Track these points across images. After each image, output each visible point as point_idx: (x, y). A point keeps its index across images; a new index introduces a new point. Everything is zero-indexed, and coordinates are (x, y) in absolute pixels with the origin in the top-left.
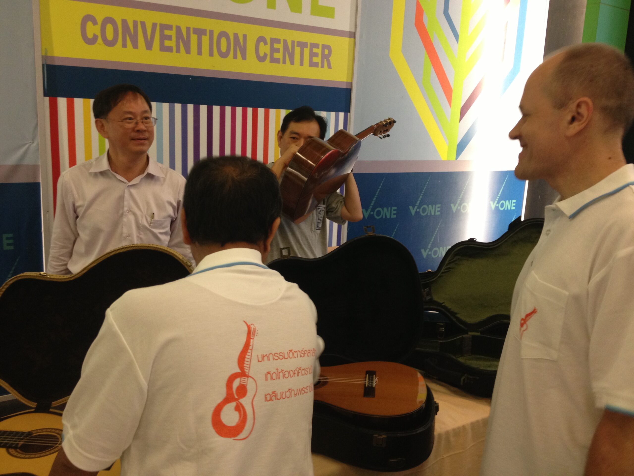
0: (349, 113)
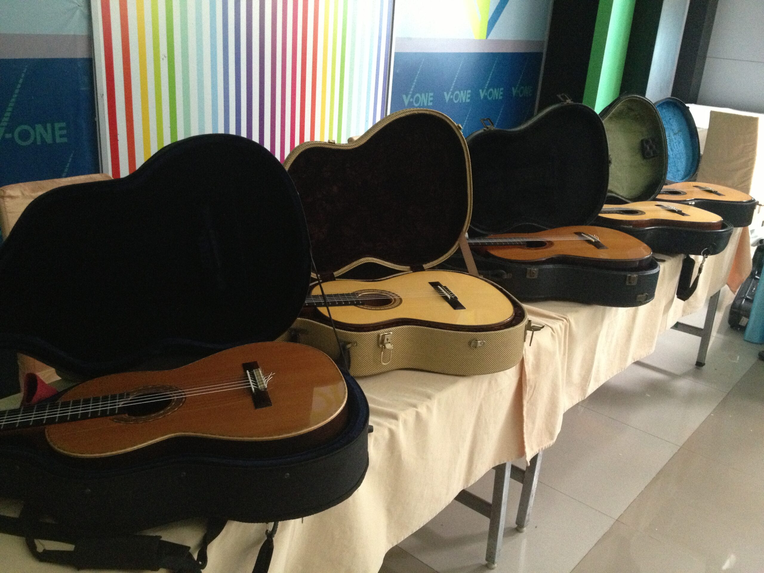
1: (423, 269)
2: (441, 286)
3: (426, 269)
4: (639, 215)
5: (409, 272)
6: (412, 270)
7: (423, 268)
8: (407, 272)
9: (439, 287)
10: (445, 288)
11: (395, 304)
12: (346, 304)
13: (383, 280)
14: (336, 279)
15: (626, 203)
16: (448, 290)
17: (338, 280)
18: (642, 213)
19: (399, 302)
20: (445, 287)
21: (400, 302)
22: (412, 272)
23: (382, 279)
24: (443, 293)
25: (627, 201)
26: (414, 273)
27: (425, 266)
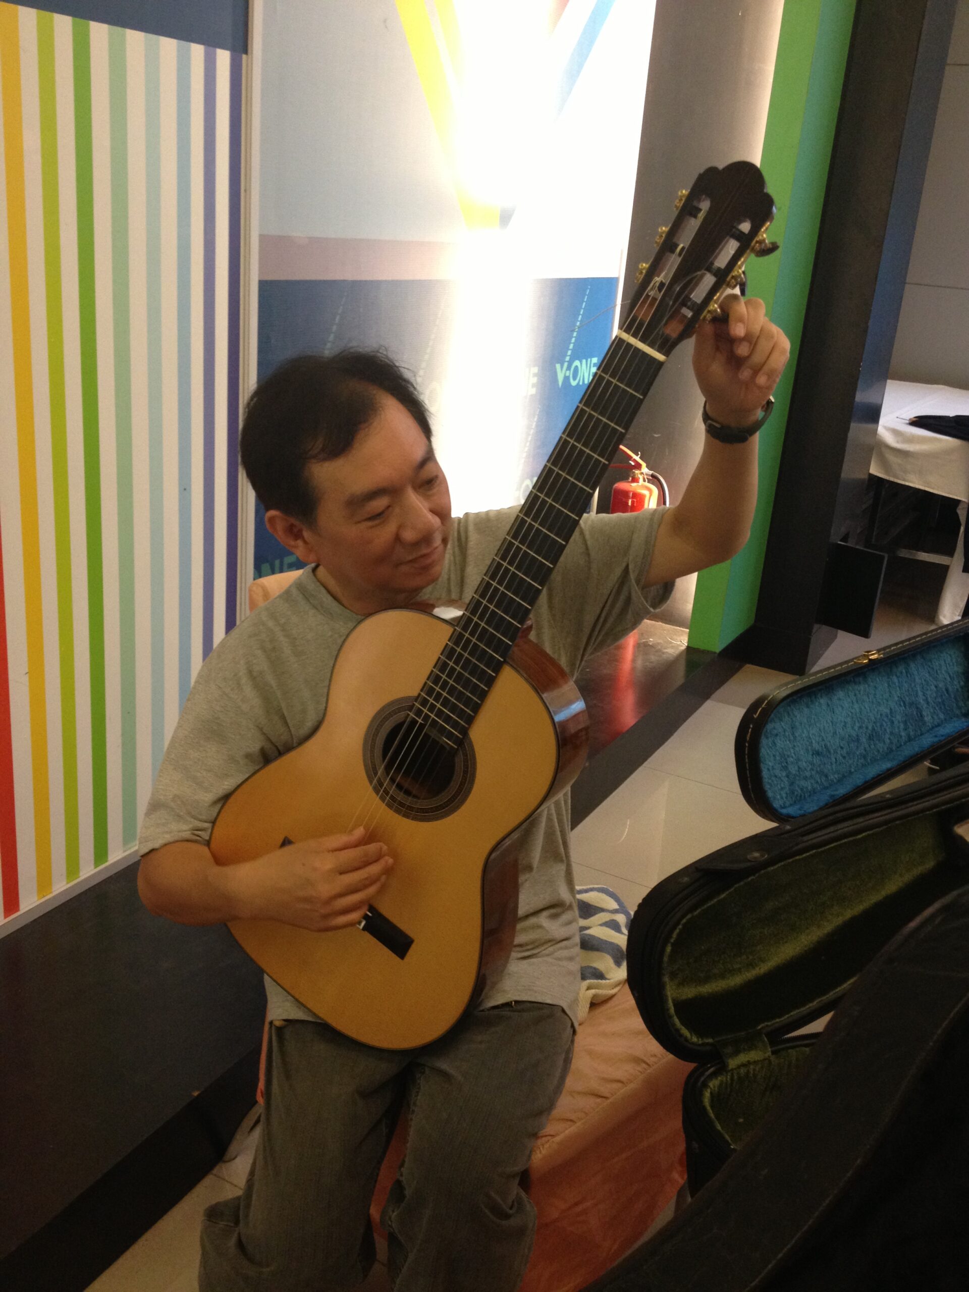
0: (244, 56)
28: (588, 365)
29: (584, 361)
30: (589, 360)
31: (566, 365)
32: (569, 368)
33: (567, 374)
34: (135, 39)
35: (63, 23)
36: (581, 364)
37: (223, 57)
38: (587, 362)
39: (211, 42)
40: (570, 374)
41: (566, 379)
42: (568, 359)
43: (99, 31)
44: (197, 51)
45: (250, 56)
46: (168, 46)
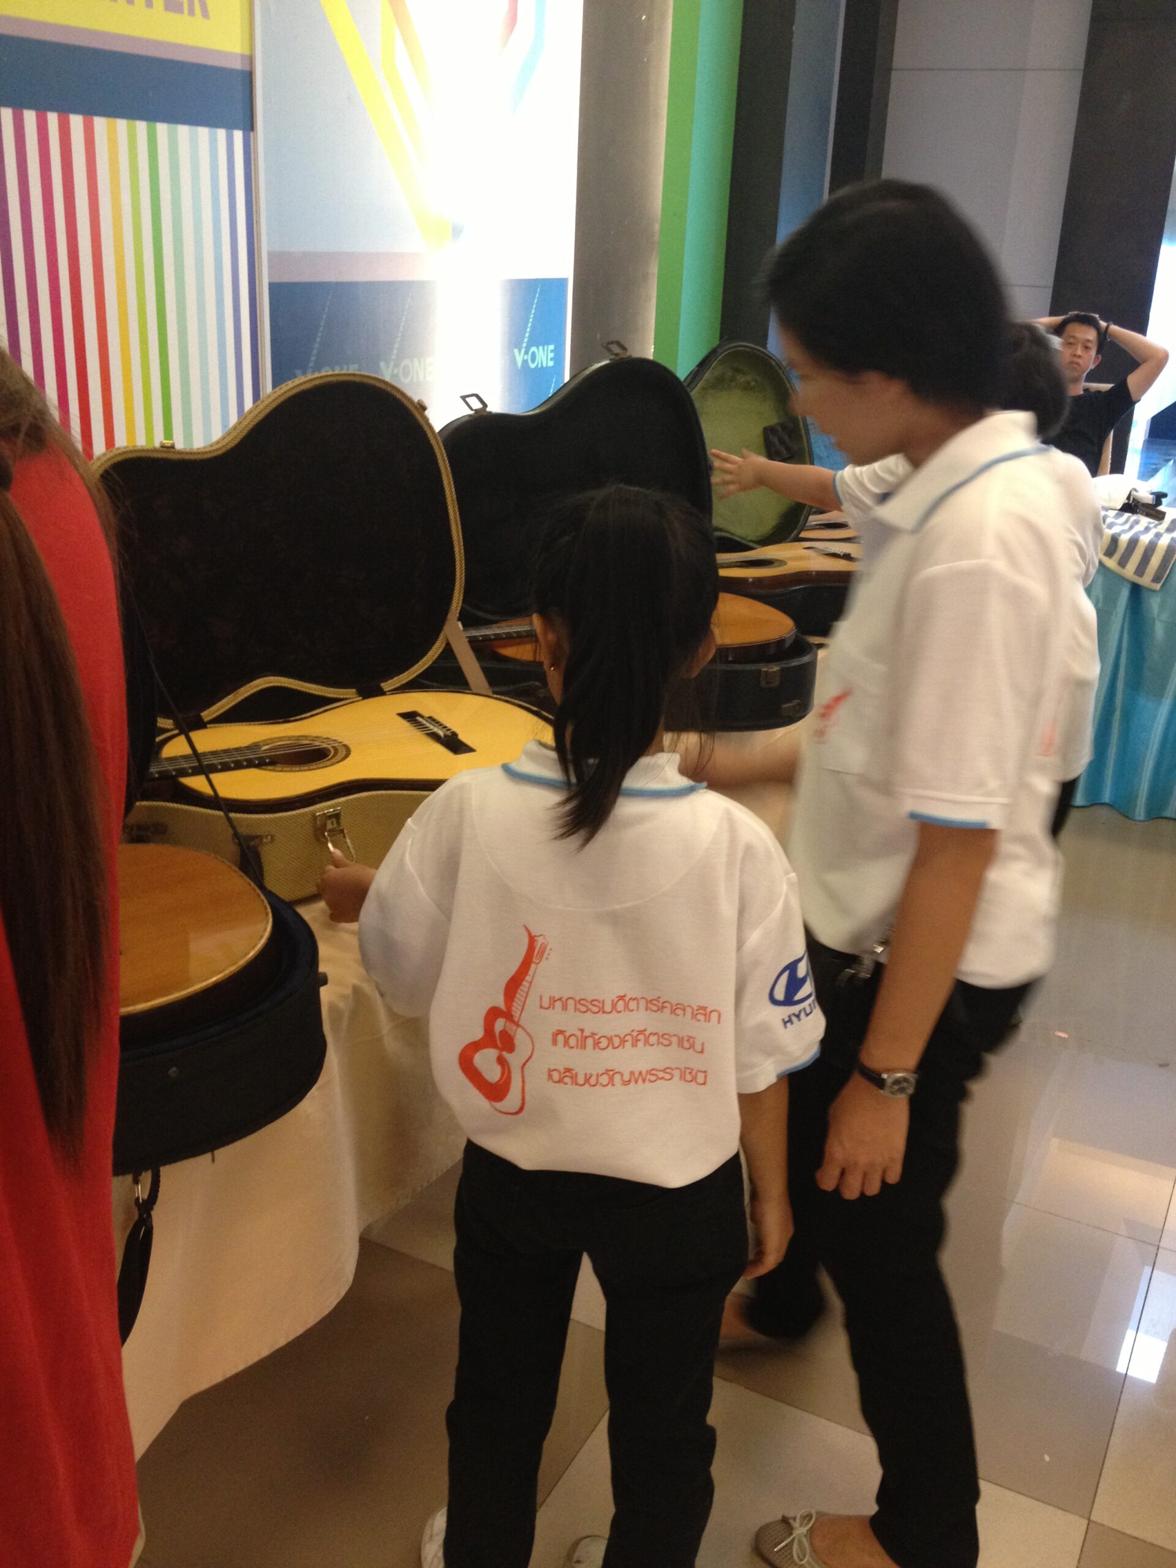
0: (252, 134)
1: (381, 693)
2: (422, 717)
3: (389, 691)
4: (775, 567)
5: (355, 700)
6: (360, 696)
7: (382, 690)
8: (352, 700)
9: (418, 718)
10: (432, 719)
11: (338, 758)
12: (239, 766)
13: (305, 718)
14: (208, 726)
15: (751, 549)
16: (438, 722)
17: (211, 727)
18: (781, 563)
19: (344, 753)
20: (430, 718)
21: (346, 754)
22: (360, 698)
23: (303, 716)
24: (427, 727)
25: (751, 544)
26: (366, 701)
27: (386, 686)
28: (546, 353)
29: (541, 348)
30: (546, 347)
31: (523, 350)
32: (526, 353)
33: (526, 357)
34: (183, 130)
35: (141, 126)
36: (538, 349)
37: (238, 135)
38: (544, 349)
39: (230, 126)
40: (529, 357)
41: (525, 362)
42: (524, 345)
43: (162, 128)
44: (221, 133)
45: (255, 132)
46: (203, 132)
